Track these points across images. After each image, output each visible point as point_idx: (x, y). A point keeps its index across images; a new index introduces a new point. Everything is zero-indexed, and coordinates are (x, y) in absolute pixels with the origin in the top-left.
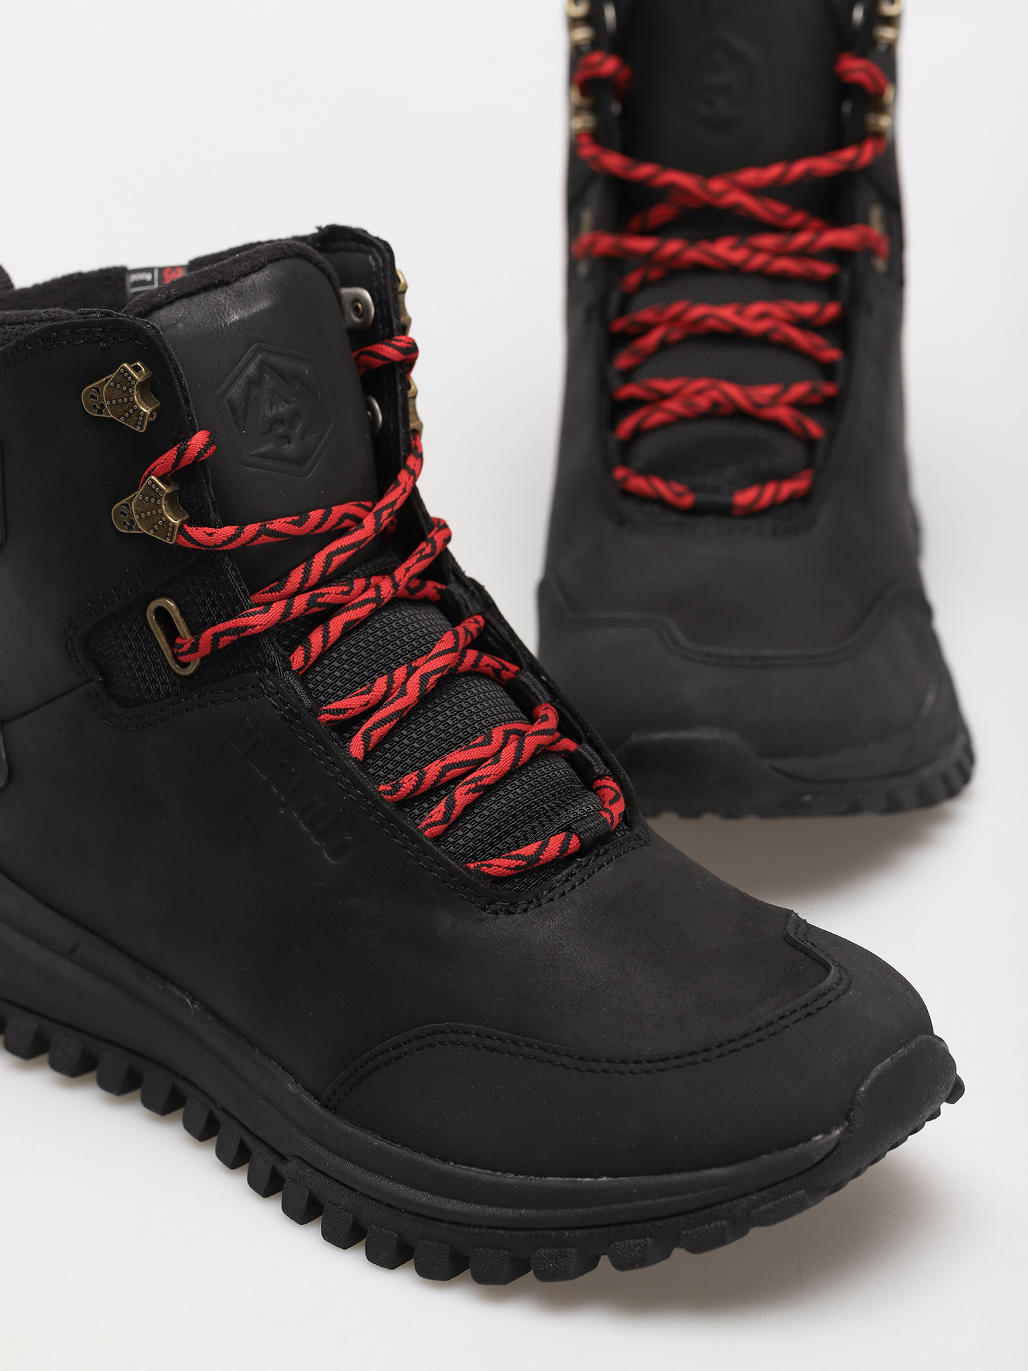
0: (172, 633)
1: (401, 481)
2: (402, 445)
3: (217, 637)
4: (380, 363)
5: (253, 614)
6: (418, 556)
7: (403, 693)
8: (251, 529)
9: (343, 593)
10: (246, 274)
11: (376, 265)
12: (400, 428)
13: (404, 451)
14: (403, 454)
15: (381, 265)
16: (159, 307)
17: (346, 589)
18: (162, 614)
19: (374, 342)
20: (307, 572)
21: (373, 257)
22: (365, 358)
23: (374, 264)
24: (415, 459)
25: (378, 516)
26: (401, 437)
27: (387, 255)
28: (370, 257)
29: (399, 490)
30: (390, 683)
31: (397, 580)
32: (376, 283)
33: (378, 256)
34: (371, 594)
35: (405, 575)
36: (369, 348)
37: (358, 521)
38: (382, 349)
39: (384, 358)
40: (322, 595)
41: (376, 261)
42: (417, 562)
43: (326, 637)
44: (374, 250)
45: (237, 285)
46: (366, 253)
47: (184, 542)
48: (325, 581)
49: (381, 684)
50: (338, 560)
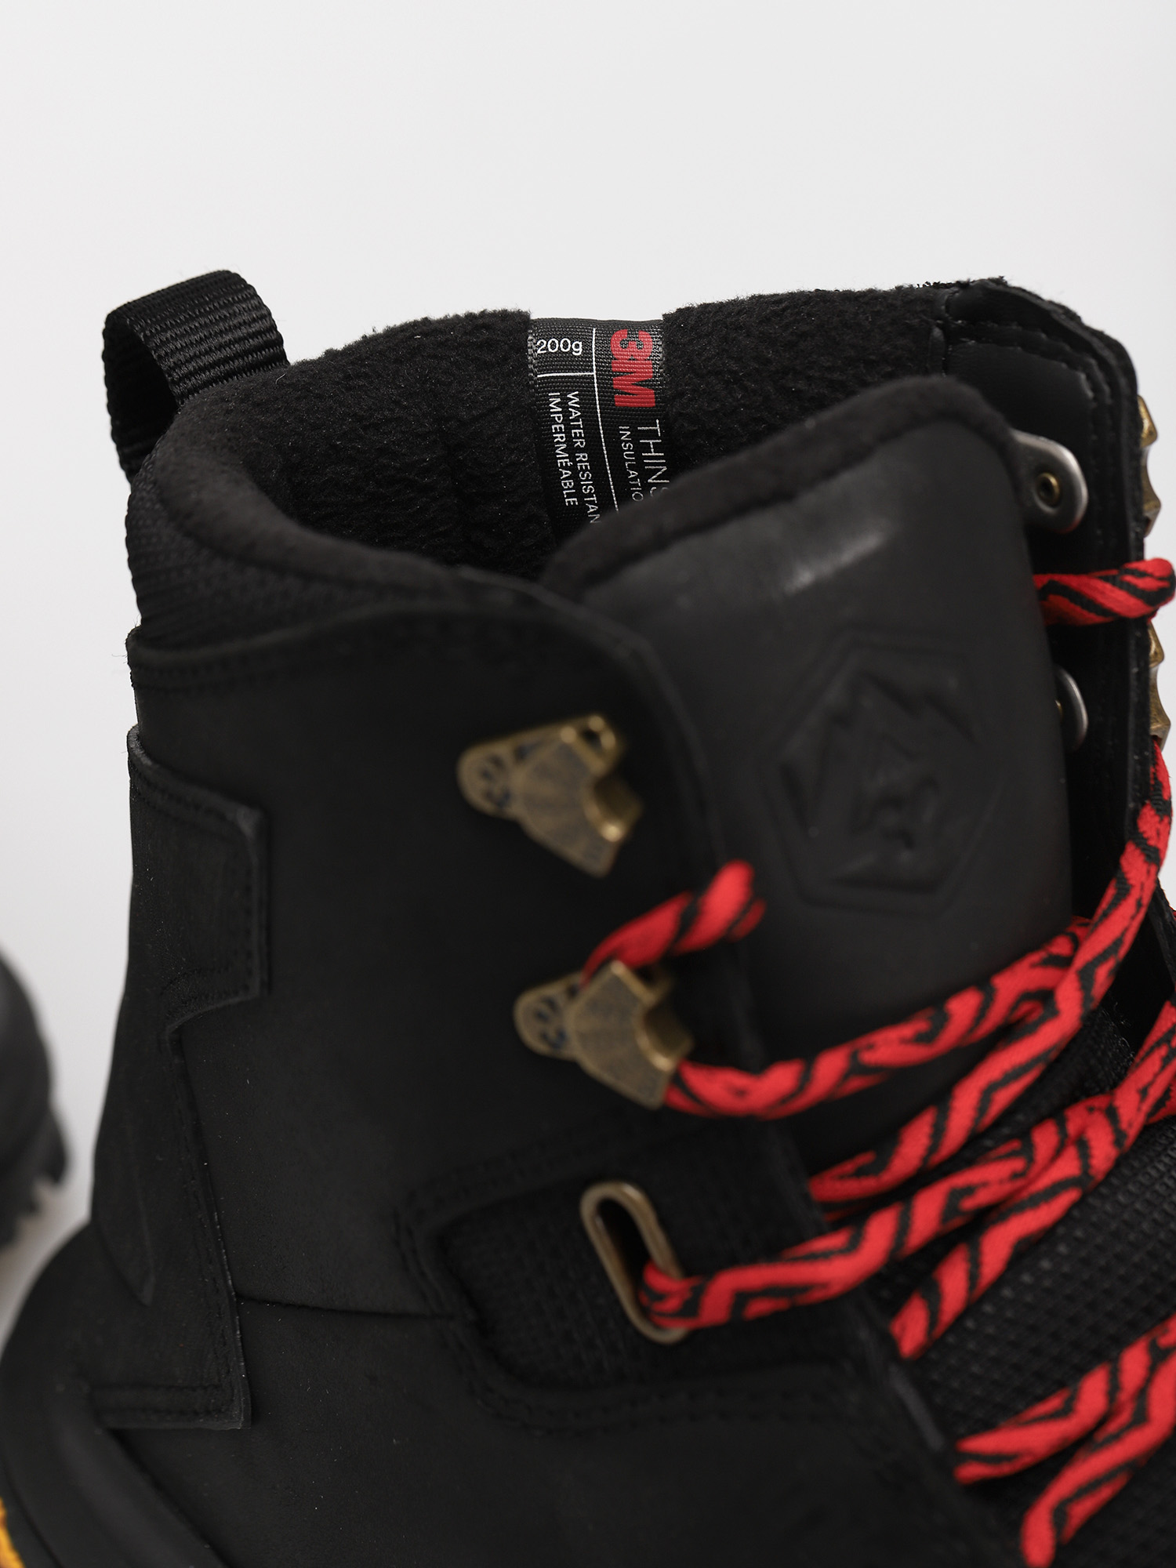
0: (635, 1257)
1: (1132, 882)
2: (1131, 786)
3: (742, 1298)
4: (1094, 618)
5: (826, 1256)
6: (1163, 1051)
7: (1141, 1417)
8: (830, 1067)
9: (1015, 1176)
10: (830, 473)
11: (1095, 399)
12: (1130, 754)
13: (1134, 800)
14: (1131, 805)
15: (1109, 401)
16: (636, 555)
17: (1017, 1164)
18: (614, 1214)
19: (1083, 568)
20: (938, 1132)
21: (1089, 377)
22: (1059, 602)
23: (1090, 394)
24: (1157, 819)
25: (1086, 977)
26: (1130, 771)
27: (1123, 381)
28: (1083, 377)
29: (1127, 908)
30: (1114, 1388)
31: (1124, 1125)
32: (1094, 437)
33: (1100, 375)
34: (1068, 1166)
35: (1139, 1109)
36: (1073, 581)
37: (1045, 998)
38: (1103, 593)
39: (1104, 611)
40: (969, 1191)
41: (1096, 388)
42: (1163, 1068)
43: (973, 1277)
44: (1093, 362)
45: (809, 500)
46: (1073, 365)
47: (679, 1100)
48: (974, 1149)
49: (1092, 1393)
50: (1003, 1098)
